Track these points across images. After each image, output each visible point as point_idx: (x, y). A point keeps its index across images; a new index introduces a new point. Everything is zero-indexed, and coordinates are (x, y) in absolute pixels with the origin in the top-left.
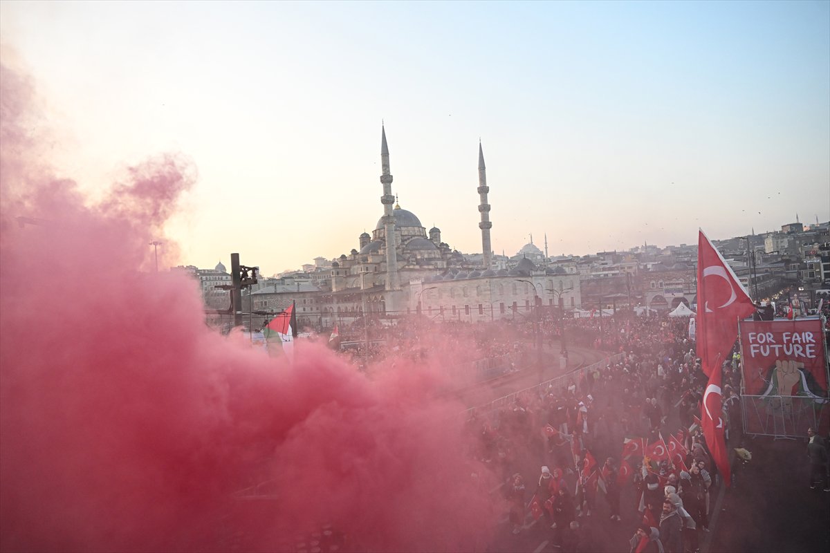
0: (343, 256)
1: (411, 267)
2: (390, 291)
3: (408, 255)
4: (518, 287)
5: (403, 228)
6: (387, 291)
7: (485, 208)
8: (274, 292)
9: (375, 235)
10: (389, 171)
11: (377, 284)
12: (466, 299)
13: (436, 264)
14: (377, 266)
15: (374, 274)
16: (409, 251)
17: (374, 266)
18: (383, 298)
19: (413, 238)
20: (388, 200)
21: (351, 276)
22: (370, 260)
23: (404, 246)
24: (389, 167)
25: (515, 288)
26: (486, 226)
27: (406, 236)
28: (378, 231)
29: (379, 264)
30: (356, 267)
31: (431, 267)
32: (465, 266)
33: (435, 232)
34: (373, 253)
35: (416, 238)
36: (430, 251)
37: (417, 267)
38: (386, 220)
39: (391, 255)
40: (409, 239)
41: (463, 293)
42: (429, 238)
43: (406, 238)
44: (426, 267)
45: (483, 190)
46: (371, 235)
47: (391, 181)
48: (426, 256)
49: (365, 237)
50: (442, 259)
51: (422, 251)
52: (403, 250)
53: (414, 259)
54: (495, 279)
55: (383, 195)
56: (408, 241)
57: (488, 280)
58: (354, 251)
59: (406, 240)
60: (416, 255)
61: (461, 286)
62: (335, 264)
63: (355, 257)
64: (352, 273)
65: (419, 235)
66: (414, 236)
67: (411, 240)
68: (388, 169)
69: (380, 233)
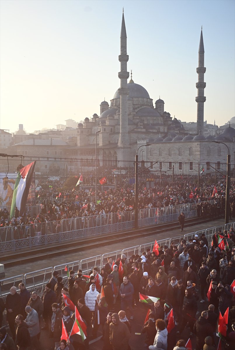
0: (87, 119)
1: (139, 130)
2: (121, 148)
3: (138, 120)
4: (222, 150)
5: (135, 99)
6: (119, 148)
7: (201, 85)
8: (32, 144)
9: (112, 104)
10: (126, 51)
11: (111, 142)
12: (180, 157)
13: (159, 128)
14: (112, 128)
15: (110, 134)
16: (138, 117)
17: (111, 127)
18: (115, 153)
19: (142, 107)
20: (124, 75)
21: (91, 135)
22: (107, 123)
23: (135, 113)
24: (126, 48)
25: (219, 151)
26: (201, 100)
27: (136, 105)
28: (115, 100)
29: (114, 126)
30: (96, 128)
31: (154, 131)
32: (182, 131)
33: (160, 103)
34: (110, 118)
35: (144, 107)
36: (155, 118)
37: (144, 130)
38: (121, 91)
39: (123, 120)
40: (139, 107)
41: (178, 152)
42: (155, 108)
43: (136, 106)
44: (151, 131)
45: (201, 70)
46: (110, 103)
47: (127, 60)
48: (151, 122)
49: (104, 105)
50: (164, 125)
51: (149, 118)
52: (134, 116)
53: (142, 124)
54: (204, 143)
55: (120, 71)
56: (138, 109)
57: (199, 143)
58: (95, 115)
59: (136, 108)
60: (144, 120)
61: (177, 147)
62: (80, 125)
63: (96, 120)
64: (93, 133)
65: (146, 105)
66: (143, 105)
67: (140, 108)
68: (125, 50)
69: (116, 102)
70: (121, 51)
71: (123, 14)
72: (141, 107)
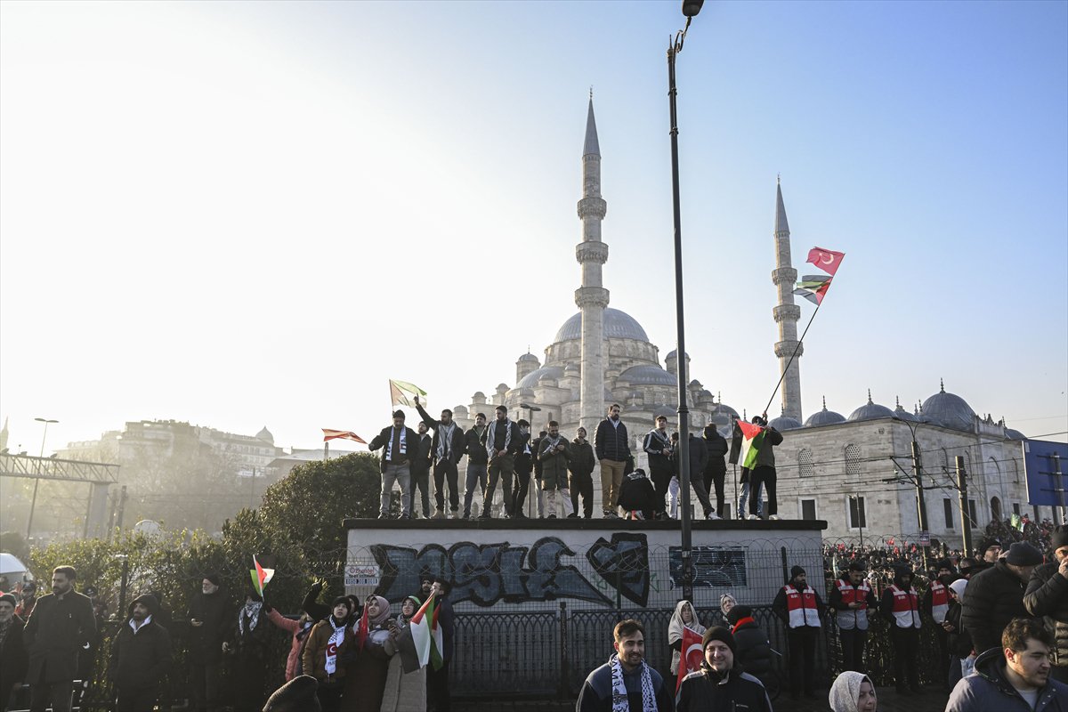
0: (479, 396)
3: (626, 393)
5: (615, 342)
7: (788, 314)
9: (550, 358)
10: (599, 191)
14: (553, 411)
16: (627, 385)
17: (549, 410)
19: (635, 364)
20: (592, 251)
23: (617, 374)
24: (599, 183)
26: (790, 350)
27: (619, 356)
28: (557, 347)
29: (558, 408)
34: (546, 383)
35: (640, 363)
36: (672, 390)
40: (625, 363)
42: (663, 369)
43: (619, 361)
45: (785, 277)
46: (542, 360)
47: (602, 214)
49: (527, 362)
51: (656, 388)
52: (614, 383)
55: (581, 241)
56: (625, 367)
58: (502, 388)
59: (619, 365)
60: (642, 395)
62: (460, 409)
65: (644, 360)
66: (636, 359)
67: (628, 366)
68: (596, 187)
69: (562, 350)
70: (585, 190)
71: (591, 102)
72: (631, 361)
